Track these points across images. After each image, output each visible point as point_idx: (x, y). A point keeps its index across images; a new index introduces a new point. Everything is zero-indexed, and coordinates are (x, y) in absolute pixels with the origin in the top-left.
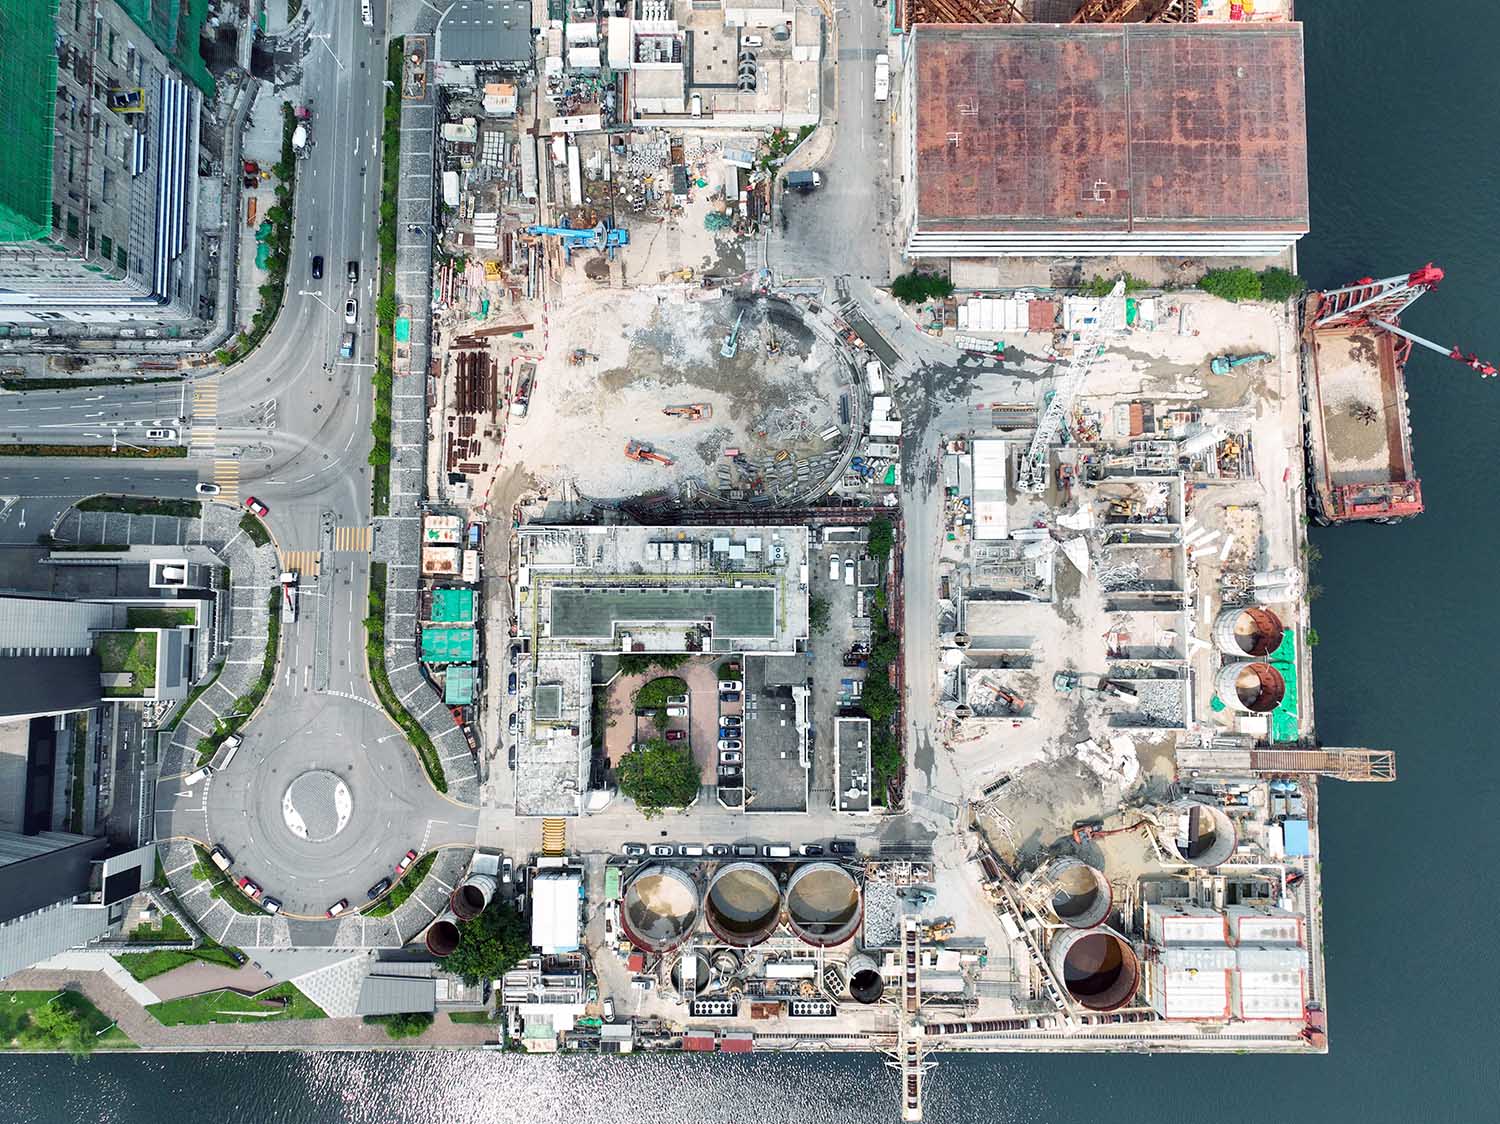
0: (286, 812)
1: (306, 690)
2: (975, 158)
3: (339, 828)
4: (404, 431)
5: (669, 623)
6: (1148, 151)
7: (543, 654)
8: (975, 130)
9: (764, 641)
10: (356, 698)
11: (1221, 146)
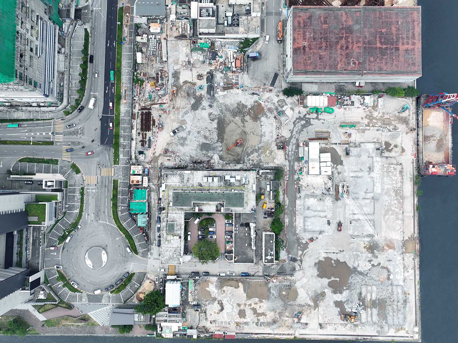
0: (86, 260)
1: (92, 221)
2: (312, 51)
3: (103, 265)
4: (124, 138)
5: (210, 203)
6: (369, 48)
7: (170, 212)
8: (312, 42)
9: (241, 209)
10: (108, 223)
11: (393, 47)
